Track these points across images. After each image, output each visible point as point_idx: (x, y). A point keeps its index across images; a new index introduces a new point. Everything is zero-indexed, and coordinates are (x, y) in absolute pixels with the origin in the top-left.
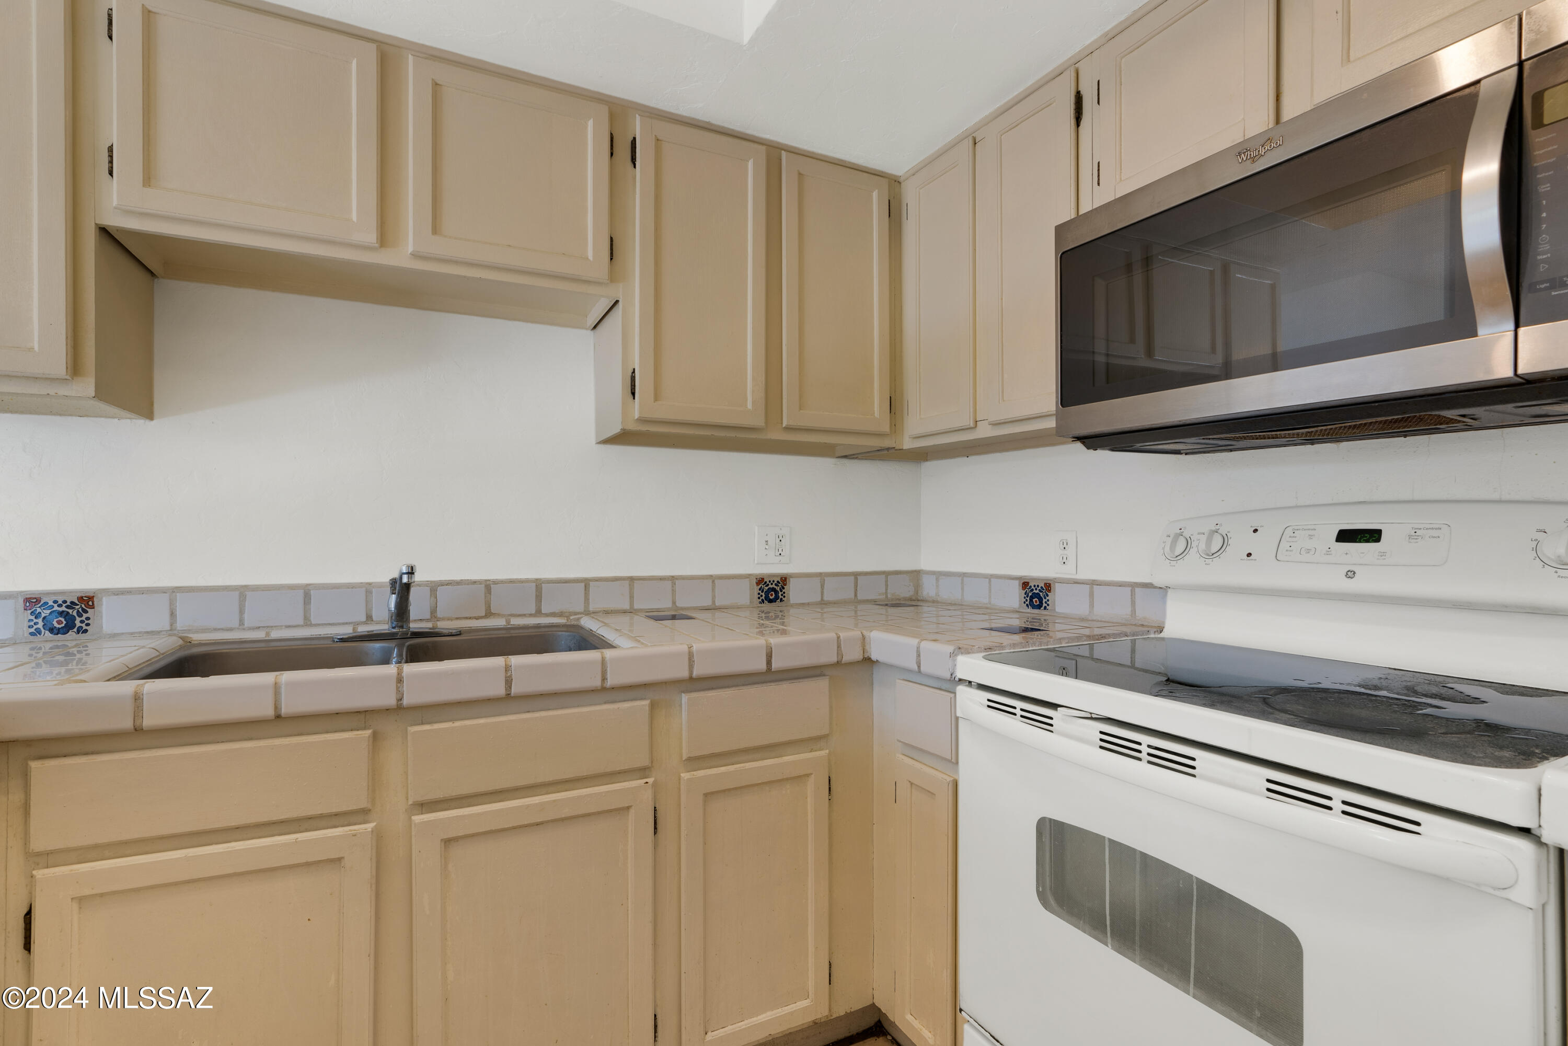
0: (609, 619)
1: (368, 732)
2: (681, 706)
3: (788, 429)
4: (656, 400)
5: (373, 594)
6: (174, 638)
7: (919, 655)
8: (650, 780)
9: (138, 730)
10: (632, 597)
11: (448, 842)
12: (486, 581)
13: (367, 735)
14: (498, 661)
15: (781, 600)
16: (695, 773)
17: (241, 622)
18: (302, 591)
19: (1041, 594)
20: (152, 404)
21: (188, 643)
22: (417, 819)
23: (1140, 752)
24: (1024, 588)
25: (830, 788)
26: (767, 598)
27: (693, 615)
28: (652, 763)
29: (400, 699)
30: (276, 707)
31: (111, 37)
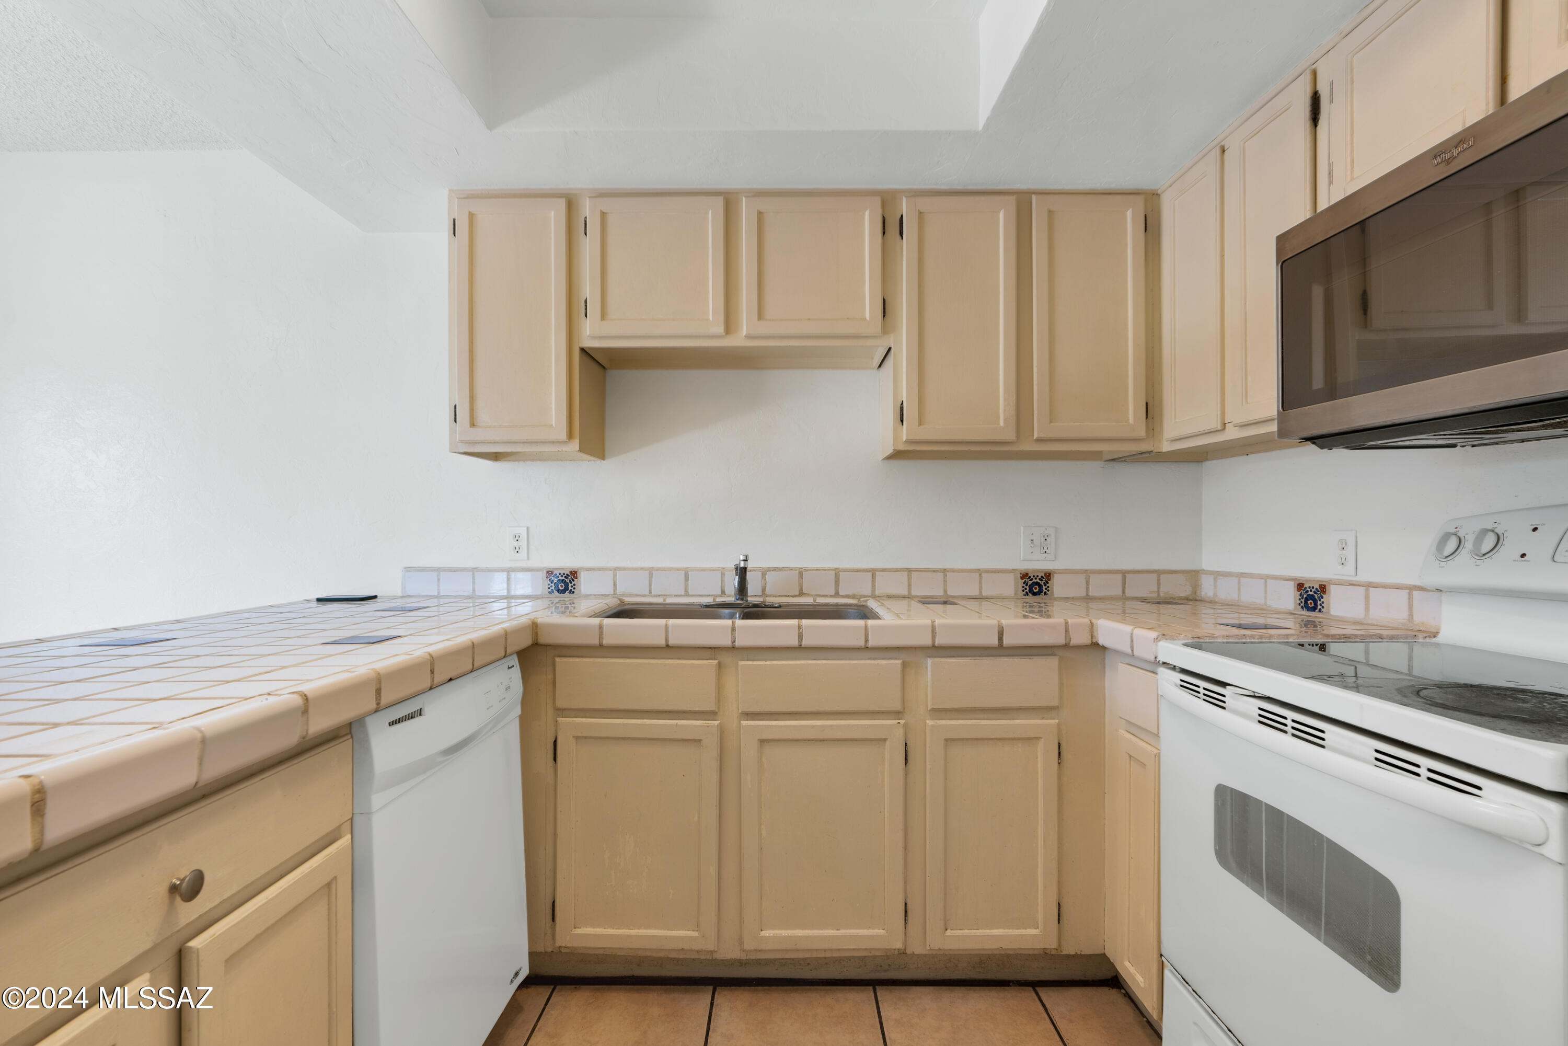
0: (888, 603)
1: (716, 662)
2: (927, 668)
3: (1039, 440)
4: (920, 425)
5: (726, 576)
6: (614, 600)
7: (1132, 641)
8: (902, 722)
9: (601, 645)
10: (909, 585)
11: (762, 742)
12: (800, 568)
13: (715, 664)
14: (794, 622)
15: (1045, 594)
16: (938, 721)
17: (650, 591)
18: (684, 572)
19: (1316, 595)
20: (604, 451)
21: (622, 602)
22: (744, 723)
23: (1286, 725)
24: (1299, 590)
25: (1059, 754)
26: (1031, 591)
27: (956, 601)
28: (904, 709)
29: (734, 642)
30: (667, 640)
31: (586, 234)
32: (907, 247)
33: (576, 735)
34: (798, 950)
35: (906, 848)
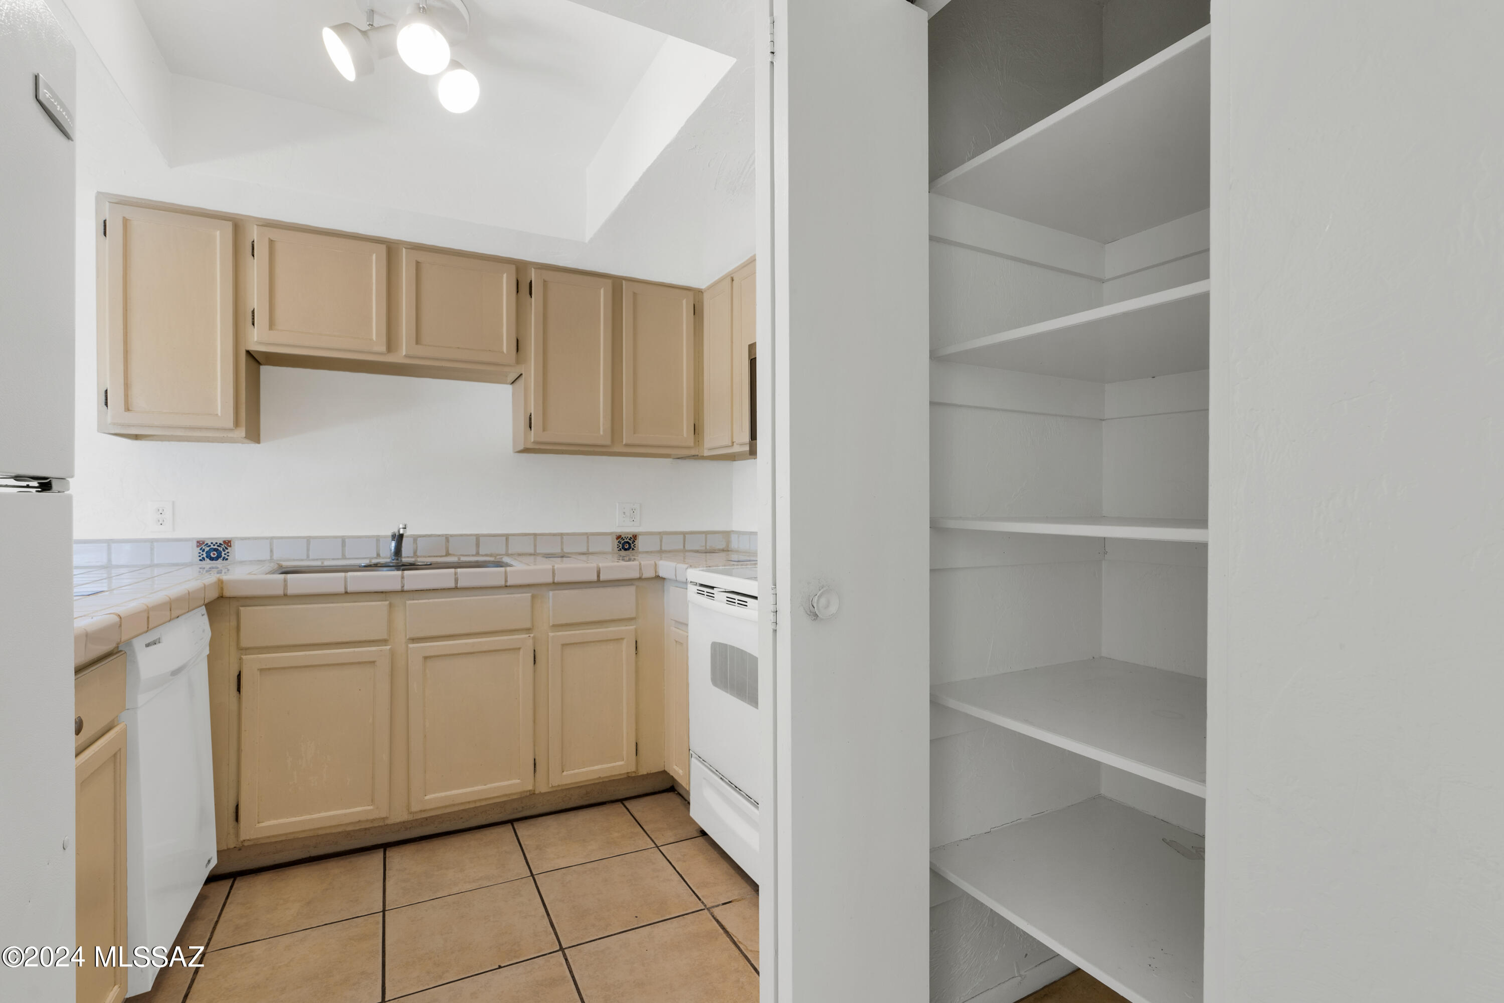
0: (518, 557)
1: (388, 602)
2: (549, 598)
3: (627, 445)
4: (543, 431)
5: (381, 542)
6: (272, 565)
7: (676, 571)
8: (532, 635)
9: (285, 595)
10: (535, 546)
11: (426, 658)
12: (446, 535)
13: (386, 604)
14: (451, 571)
15: (633, 549)
16: (557, 633)
17: (308, 556)
18: (341, 540)
20: (259, 435)
21: (281, 566)
22: (411, 646)
23: (734, 602)
25: (636, 648)
26: (623, 547)
27: (569, 556)
28: (533, 627)
29: (403, 587)
30: (346, 588)
31: (253, 256)
32: (535, 302)
33: (261, 668)
34: (454, 805)
35: (534, 722)
